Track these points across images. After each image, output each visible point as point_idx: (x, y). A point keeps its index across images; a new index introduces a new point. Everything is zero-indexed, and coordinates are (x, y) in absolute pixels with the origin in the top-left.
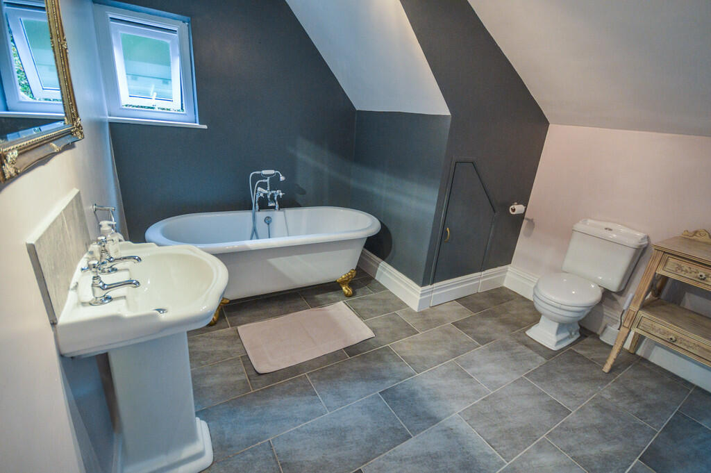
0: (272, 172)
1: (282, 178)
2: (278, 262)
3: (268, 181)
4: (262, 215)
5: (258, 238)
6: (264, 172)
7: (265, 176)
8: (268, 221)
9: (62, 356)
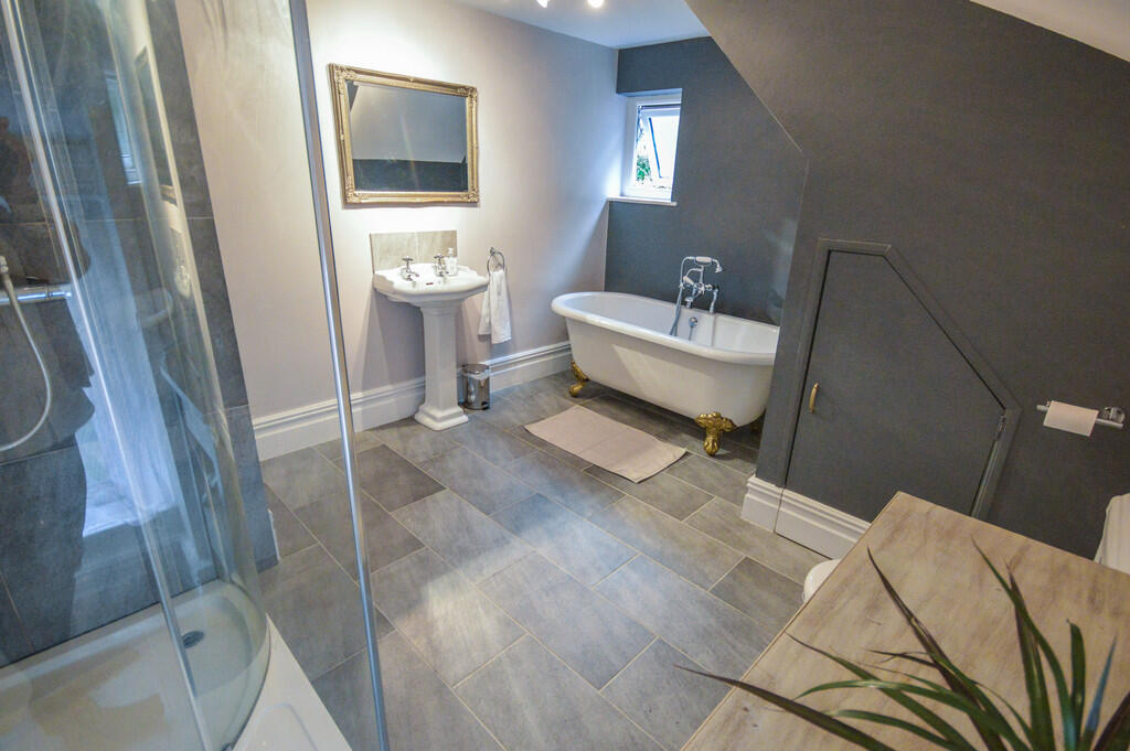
0: (708, 260)
1: (719, 269)
2: (625, 354)
3: (701, 270)
4: (688, 313)
5: (676, 335)
6: (699, 259)
7: (698, 264)
8: (693, 324)
9: (375, 290)
